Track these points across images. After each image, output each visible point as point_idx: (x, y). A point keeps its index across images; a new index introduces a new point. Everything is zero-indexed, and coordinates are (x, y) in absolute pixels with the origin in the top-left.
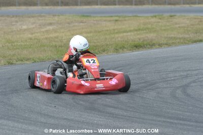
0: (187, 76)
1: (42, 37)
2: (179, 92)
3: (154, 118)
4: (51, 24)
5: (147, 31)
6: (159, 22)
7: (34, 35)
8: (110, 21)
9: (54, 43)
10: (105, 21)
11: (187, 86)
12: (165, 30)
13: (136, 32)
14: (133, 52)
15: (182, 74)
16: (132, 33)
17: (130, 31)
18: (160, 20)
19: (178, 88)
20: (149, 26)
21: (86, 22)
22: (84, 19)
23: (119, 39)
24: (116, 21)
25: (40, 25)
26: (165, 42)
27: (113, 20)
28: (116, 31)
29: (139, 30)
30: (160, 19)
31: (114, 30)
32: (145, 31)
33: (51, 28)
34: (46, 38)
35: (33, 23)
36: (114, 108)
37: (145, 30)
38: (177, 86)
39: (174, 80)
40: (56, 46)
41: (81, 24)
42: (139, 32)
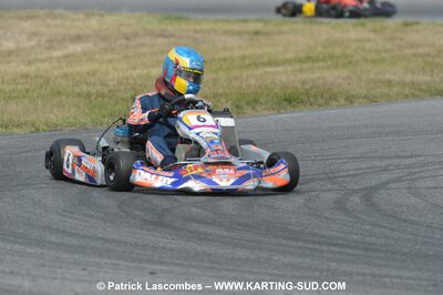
0: (385, 169)
1: (56, 73)
2: (356, 199)
3: (284, 242)
4: (78, 38)
5: (329, 63)
6: (369, 40)
7: (33, 67)
8: (239, 33)
9: (84, 88)
10: (226, 33)
11: (377, 188)
12: (373, 61)
13: (297, 66)
14: (279, 113)
15: (377, 163)
16: (289, 68)
17: (286, 62)
18: (371, 36)
19: (356, 191)
20: (338, 51)
21: (173, 36)
22: (170, 27)
23: (252, 82)
24: (256, 33)
25: (50, 41)
26: (364, 92)
27: (248, 32)
28: (247, 62)
29: (309, 59)
30: (375, 31)
31: (243, 58)
32: (321, 64)
33: (78, 48)
34: (65, 76)
35: (32, 35)
36: (206, 223)
37: (324, 60)
38: (357, 187)
39: (353, 175)
40: (88, 95)
41: (161, 40)
42: (305, 66)
